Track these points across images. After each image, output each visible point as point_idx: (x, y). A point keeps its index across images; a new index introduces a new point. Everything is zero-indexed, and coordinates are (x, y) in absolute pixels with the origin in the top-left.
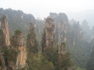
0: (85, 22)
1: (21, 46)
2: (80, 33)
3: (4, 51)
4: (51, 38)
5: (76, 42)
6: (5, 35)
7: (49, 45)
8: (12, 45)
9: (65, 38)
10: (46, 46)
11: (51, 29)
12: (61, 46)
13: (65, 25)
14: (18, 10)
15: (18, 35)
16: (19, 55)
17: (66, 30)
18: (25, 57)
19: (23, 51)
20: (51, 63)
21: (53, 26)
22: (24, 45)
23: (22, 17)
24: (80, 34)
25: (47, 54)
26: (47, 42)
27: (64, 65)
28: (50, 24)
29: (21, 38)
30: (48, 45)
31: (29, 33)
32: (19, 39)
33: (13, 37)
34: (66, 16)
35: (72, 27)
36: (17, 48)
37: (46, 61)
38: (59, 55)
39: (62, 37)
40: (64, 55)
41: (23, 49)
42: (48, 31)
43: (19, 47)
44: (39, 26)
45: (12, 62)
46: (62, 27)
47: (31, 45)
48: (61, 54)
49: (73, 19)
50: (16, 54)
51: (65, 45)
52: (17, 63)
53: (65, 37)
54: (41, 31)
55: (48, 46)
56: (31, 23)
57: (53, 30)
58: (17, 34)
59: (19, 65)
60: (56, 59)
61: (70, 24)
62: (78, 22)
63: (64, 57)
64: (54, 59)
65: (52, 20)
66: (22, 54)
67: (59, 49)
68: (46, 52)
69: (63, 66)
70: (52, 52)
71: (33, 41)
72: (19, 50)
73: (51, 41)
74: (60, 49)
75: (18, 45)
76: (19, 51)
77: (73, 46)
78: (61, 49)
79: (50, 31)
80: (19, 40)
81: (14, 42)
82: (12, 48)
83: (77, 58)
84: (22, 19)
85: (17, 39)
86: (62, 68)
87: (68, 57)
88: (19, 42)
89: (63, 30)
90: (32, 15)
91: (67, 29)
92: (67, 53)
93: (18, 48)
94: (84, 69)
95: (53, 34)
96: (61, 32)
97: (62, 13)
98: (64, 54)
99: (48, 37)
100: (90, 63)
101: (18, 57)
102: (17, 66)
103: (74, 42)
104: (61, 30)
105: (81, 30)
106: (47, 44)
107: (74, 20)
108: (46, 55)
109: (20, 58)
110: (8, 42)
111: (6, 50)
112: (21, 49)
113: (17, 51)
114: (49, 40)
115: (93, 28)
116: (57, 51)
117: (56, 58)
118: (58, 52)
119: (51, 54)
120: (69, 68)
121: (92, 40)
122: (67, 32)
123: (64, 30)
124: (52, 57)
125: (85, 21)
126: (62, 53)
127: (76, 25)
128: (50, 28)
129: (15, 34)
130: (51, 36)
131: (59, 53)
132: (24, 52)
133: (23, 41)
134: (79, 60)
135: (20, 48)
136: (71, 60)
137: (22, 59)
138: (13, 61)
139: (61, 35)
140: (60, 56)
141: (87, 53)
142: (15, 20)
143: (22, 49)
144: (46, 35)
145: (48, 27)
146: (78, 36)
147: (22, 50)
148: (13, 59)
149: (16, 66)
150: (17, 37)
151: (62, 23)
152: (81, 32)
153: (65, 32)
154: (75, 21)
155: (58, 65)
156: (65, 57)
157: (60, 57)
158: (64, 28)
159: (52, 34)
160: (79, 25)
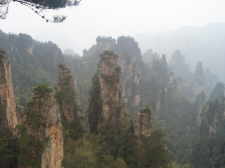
0: (178, 55)
1: (50, 126)
2: (170, 83)
3: (4, 141)
4: (113, 98)
5: (162, 103)
6: (5, 101)
7: (111, 118)
8: (29, 124)
9: (137, 97)
10: (103, 119)
11: (113, 76)
12: (142, 116)
13: (134, 66)
14: (20, 34)
15: (42, 100)
16: (47, 149)
17: (138, 75)
18: (61, 153)
19: (55, 138)
20: (118, 159)
21: (118, 70)
22: (58, 121)
23: (30, 51)
24: (171, 85)
25: (107, 139)
26: (106, 108)
27: (151, 162)
28: (111, 65)
29: (50, 107)
30: (108, 116)
31: (59, 89)
32: (47, 108)
33: (31, 104)
34: (136, 44)
35: (150, 68)
36: (41, 132)
37: (108, 158)
38: (136, 138)
39: (130, 93)
40: (149, 138)
41: (56, 134)
42: (107, 84)
43: (47, 129)
44: (74, 70)
46: (128, 70)
47: (66, 120)
48: (142, 137)
49: (151, 50)
50: (39, 146)
51: (150, 114)
53: (137, 94)
55: (109, 120)
56: (61, 67)
57: (117, 80)
58: (41, 97)
60: (130, 149)
61: (145, 61)
62: (164, 56)
63: (149, 142)
64: (125, 149)
65: (116, 57)
67: (137, 124)
68: (104, 133)
69: (149, 166)
70: (119, 133)
71: (70, 111)
72: (47, 136)
73: (115, 108)
74: (139, 125)
75: (43, 124)
76: (47, 139)
77: (156, 114)
78: (142, 124)
79: (112, 82)
80: (45, 111)
81: (33, 117)
82: (29, 132)
83: (169, 140)
84: (31, 55)
85: (40, 108)
87: (158, 141)
88: (45, 115)
89: (130, 78)
90: (55, 45)
91: (140, 73)
92: (155, 134)
93: (43, 133)
94: (188, 165)
95: (119, 88)
96: (127, 82)
98: (149, 135)
99: (107, 96)
101: (44, 155)
103: (159, 104)
104: (127, 78)
105: (172, 74)
106: (105, 115)
107: (154, 52)
108: (105, 143)
109: (50, 157)
110: (12, 117)
111: (10, 140)
112: (51, 132)
113: (41, 140)
114: (110, 105)
115: (196, 68)
116: (132, 129)
117: (130, 146)
118: (133, 132)
119: (116, 139)
121: (199, 96)
122: (140, 81)
123: (133, 78)
124: (120, 145)
125: (178, 52)
126: (144, 133)
127: (160, 64)
128: (111, 74)
129: (34, 98)
130: (115, 94)
132: (58, 141)
133: (54, 113)
134: (174, 144)
135: (48, 132)
136: (166, 148)
137: (53, 159)
138: (32, 165)
139: (126, 90)
141: (188, 128)
142: (14, 58)
143: (53, 134)
144: (103, 92)
145: (106, 72)
146: (166, 89)
147: (54, 136)
148: (32, 160)
150: (40, 104)
151: (128, 62)
152: (171, 78)
153: (137, 81)
154: (156, 54)
155: (136, 164)
156: (152, 143)
157: (140, 143)
158: (133, 71)
159: (116, 90)
160: (165, 62)
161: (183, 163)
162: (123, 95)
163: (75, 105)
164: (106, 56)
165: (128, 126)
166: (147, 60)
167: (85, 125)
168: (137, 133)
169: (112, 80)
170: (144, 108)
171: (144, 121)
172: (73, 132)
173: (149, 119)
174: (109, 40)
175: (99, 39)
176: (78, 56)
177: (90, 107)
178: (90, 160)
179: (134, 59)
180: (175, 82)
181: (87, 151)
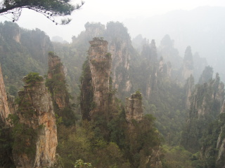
1: (43, 114)
2: (160, 68)
4: (104, 85)
7: (102, 103)
8: (22, 114)
10: (94, 106)
11: (103, 63)
12: (133, 102)
13: (124, 52)
14: (6, 22)
15: (34, 89)
16: (41, 137)
17: (128, 61)
18: (55, 140)
19: (49, 126)
20: (111, 143)
21: (108, 56)
22: (50, 109)
23: (18, 39)
24: (161, 70)
25: (100, 124)
26: (97, 95)
27: (143, 145)
28: (101, 52)
29: (42, 95)
30: (99, 103)
31: (50, 77)
32: (39, 97)
33: (22, 94)
34: (125, 30)
35: (140, 53)
36: (34, 120)
37: (101, 142)
38: (128, 122)
40: (140, 122)
41: (49, 121)
43: (40, 117)
44: (63, 57)
45: (25, 157)
46: (118, 56)
47: (58, 108)
48: (134, 122)
49: (140, 36)
50: (33, 134)
51: (140, 99)
52: (38, 158)
53: (128, 80)
54: (68, 71)
55: (101, 106)
56: (51, 54)
57: (108, 67)
59: (41, 163)
60: (122, 134)
62: (153, 41)
63: (141, 126)
64: (117, 134)
66: (47, 133)
67: (128, 109)
68: (96, 119)
69: (141, 148)
70: (111, 118)
71: (61, 98)
72: (40, 124)
73: (107, 94)
74: (130, 110)
75: (36, 112)
76: (41, 127)
77: (146, 99)
78: (133, 109)
79: (102, 69)
80: (37, 99)
81: (25, 106)
82: (22, 121)
84: (18, 43)
85: (31, 96)
86: (139, 152)
87: (149, 125)
88: (38, 104)
89: (120, 64)
90: (43, 32)
91: (130, 59)
92: (145, 118)
93: (36, 121)
94: (178, 147)
95: (109, 74)
96: (118, 68)
97: (115, 21)
98: (141, 119)
99: (98, 83)
100: (189, 131)
101: (38, 143)
102: (39, 164)
103: (149, 89)
104: (117, 64)
105: (162, 59)
106: (96, 101)
107: (143, 37)
108: (97, 128)
109: (45, 145)
111: (4, 130)
113: (34, 128)
114: (101, 91)
116: (124, 114)
117: (123, 131)
118: (125, 117)
119: (109, 124)
120: (154, 151)
121: (188, 80)
122: (130, 67)
123: (124, 64)
124: (112, 131)
125: (167, 37)
126: (135, 117)
127: (150, 50)
128: (101, 61)
129: (26, 87)
130: (106, 80)
131: (127, 118)
132: (51, 128)
133: (46, 101)
134: (165, 128)
135: (41, 120)
136: (157, 131)
137: (47, 146)
138: (28, 153)
139: (117, 76)
140: (130, 125)
141: (178, 111)
143: (46, 122)
145: (96, 59)
146: (156, 74)
148: (27, 148)
149: (36, 166)
150: (32, 93)
151: (118, 48)
152: (161, 63)
153: (127, 67)
154: (145, 39)
155: (128, 147)
156: (143, 127)
157: (131, 127)
158: (123, 57)
159: (107, 76)
160: (155, 47)
161: (173, 145)
162: (114, 81)
163: (66, 92)
164: (96, 43)
165: (120, 112)
166: (137, 45)
167: (77, 111)
168: (128, 118)
169: (103, 66)
170: (135, 93)
171: (135, 106)
172: (65, 119)
173: (140, 104)
174: (98, 26)
175: (87, 25)
176: (67, 44)
177: (82, 94)
178: (84, 146)
179: (123, 45)
180: (165, 67)
181: (80, 137)
